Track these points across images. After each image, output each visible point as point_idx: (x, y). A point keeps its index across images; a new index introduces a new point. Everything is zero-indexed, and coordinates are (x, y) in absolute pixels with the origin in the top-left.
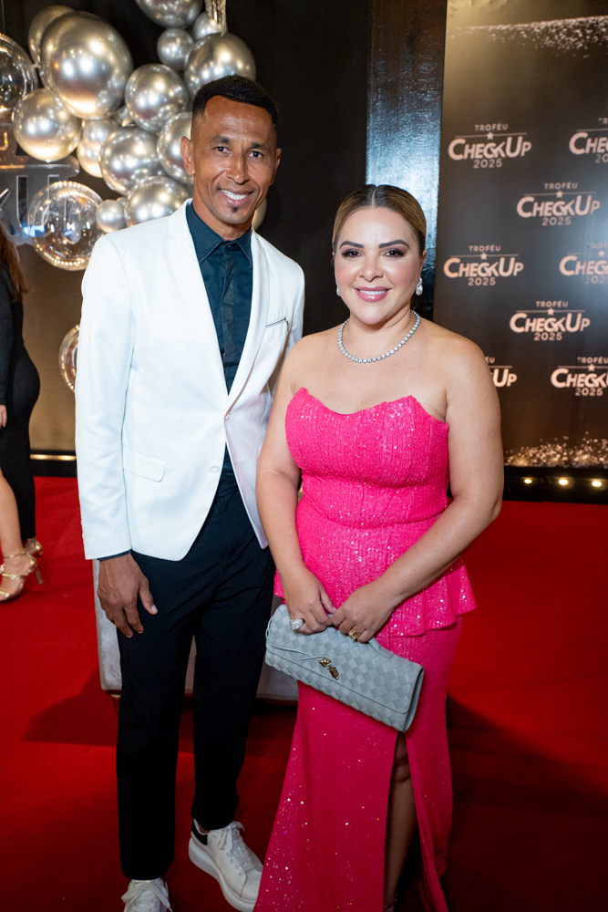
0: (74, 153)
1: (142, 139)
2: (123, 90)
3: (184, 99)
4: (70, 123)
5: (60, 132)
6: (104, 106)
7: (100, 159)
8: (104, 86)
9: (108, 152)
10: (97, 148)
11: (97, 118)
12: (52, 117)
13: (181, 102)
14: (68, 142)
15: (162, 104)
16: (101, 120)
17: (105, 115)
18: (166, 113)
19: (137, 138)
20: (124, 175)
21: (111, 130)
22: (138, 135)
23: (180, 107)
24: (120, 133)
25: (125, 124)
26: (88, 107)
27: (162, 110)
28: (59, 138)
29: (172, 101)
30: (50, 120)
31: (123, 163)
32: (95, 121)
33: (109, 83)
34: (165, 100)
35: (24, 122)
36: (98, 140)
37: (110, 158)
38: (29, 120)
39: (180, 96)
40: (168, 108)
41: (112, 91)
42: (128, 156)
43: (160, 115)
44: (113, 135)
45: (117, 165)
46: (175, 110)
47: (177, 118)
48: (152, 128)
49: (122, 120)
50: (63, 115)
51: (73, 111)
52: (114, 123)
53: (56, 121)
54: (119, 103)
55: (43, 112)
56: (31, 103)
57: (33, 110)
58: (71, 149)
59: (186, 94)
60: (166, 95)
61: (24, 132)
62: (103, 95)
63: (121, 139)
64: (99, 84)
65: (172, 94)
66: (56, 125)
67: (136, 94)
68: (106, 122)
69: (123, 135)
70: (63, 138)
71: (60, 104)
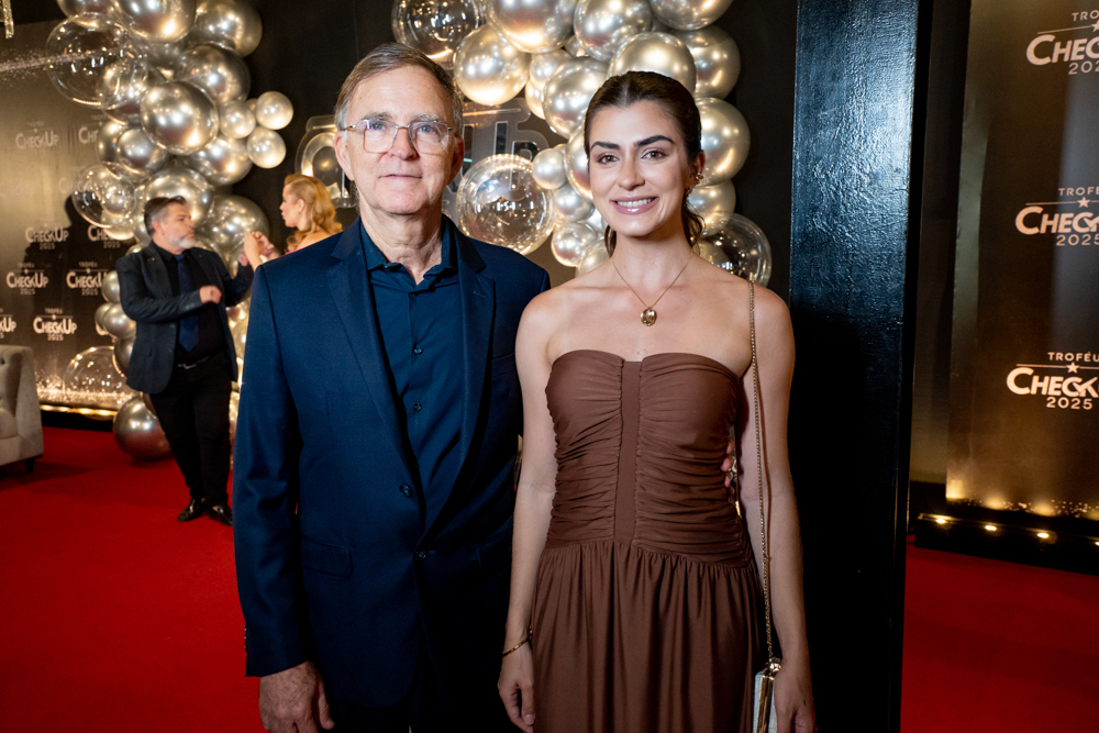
0: (522, 93)
1: (593, 70)
2: (572, 14)
3: (644, 18)
4: (516, 60)
5: (504, 70)
6: (551, 36)
7: (542, 99)
8: (551, 13)
9: (553, 89)
10: (542, 85)
11: (545, 50)
12: (496, 54)
13: (641, 21)
14: (513, 81)
15: (616, 26)
16: (550, 53)
17: (555, 45)
18: (620, 36)
19: (587, 70)
20: (569, 115)
21: (560, 62)
22: (588, 67)
23: (639, 28)
24: (569, 65)
25: (580, 54)
26: (535, 38)
27: (615, 34)
28: (503, 78)
29: (628, 22)
30: (495, 58)
31: (567, 103)
32: (543, 54)
33: (557, 8)
34: (621, 21)
35: (465, 63)
36: (543, 77)
37: (554, 97)
38: (471, 60)
39: (640, 15)
40: (624, 30)
41: (561, 16)
42: (575, 93)
43: (613, 41)
44: (561, 68)
45: (560, 104)
46: (632, 31)
47: (633, 39)
48: (605, 57)
49: (576, 51)
50: (509, 52)
51: (519, 47)
52: (566, 55)
53: (502, 58)
54: (569, 31)
55: (487, 50)
56: (477, 39)
57: (476, 49)
58: (517, 89)
59: (648, 12)
60: (622, 15)
61: (464, 74)
62: (550, 23)
63: (569, 72)
64: (545, 10)
65: (629, 13)
66: (501, 63)
67: (585, 18)
68: (556, 54)
69: (573, 67)
70: (508, 77)
71: (505, 40)
